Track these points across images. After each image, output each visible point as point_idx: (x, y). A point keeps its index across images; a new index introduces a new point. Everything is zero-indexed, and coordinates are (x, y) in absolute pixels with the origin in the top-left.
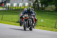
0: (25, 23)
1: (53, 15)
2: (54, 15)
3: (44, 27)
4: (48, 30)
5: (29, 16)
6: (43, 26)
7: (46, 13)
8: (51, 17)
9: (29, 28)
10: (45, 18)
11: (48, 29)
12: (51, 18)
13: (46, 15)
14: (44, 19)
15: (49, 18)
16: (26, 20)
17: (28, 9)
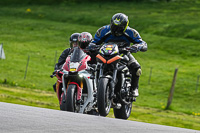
1: (57, 20)
2: (64, 21)
3: (12, 90)
4: (31, 104)
5: (120, 52)
6: (5, 82)
7: (21, 10)
8: (50, 33)
10: (16, 40)
11: (31, 99)
12: (47, 39)
13: (21, 21)
14: (10, 45)
15: (37, 38)
16: (108, 69)
17: (117, 22)
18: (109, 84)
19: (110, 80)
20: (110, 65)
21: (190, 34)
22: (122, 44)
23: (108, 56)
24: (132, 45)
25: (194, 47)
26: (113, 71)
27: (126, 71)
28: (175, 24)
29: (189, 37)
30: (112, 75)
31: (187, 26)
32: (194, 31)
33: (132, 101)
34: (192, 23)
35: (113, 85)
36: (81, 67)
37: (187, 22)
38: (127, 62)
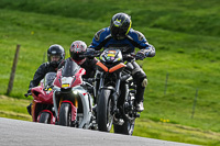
0: (108, 92)
5: (124, 59)
9: (122, 121)
16: (110, 78)
17: (117, 23)
18: (111, 97)
19: (112, 91)
20: (112, 73)
21: (157, 22)
22: (125, 49)
23: (110, 63)
24: (137, 51)
25: (162, 39)
26: (115, 81)
27: (130, 82)
28: (138, 10)
29: (155, 26)
30: (114, 86)
31: (154, 13)
32: (162, 19)
33: (136, 116)
34: (160, 8)
35: (116, 98)
36: (76, 83)
37: (153, 8)
38: (131, 70)
